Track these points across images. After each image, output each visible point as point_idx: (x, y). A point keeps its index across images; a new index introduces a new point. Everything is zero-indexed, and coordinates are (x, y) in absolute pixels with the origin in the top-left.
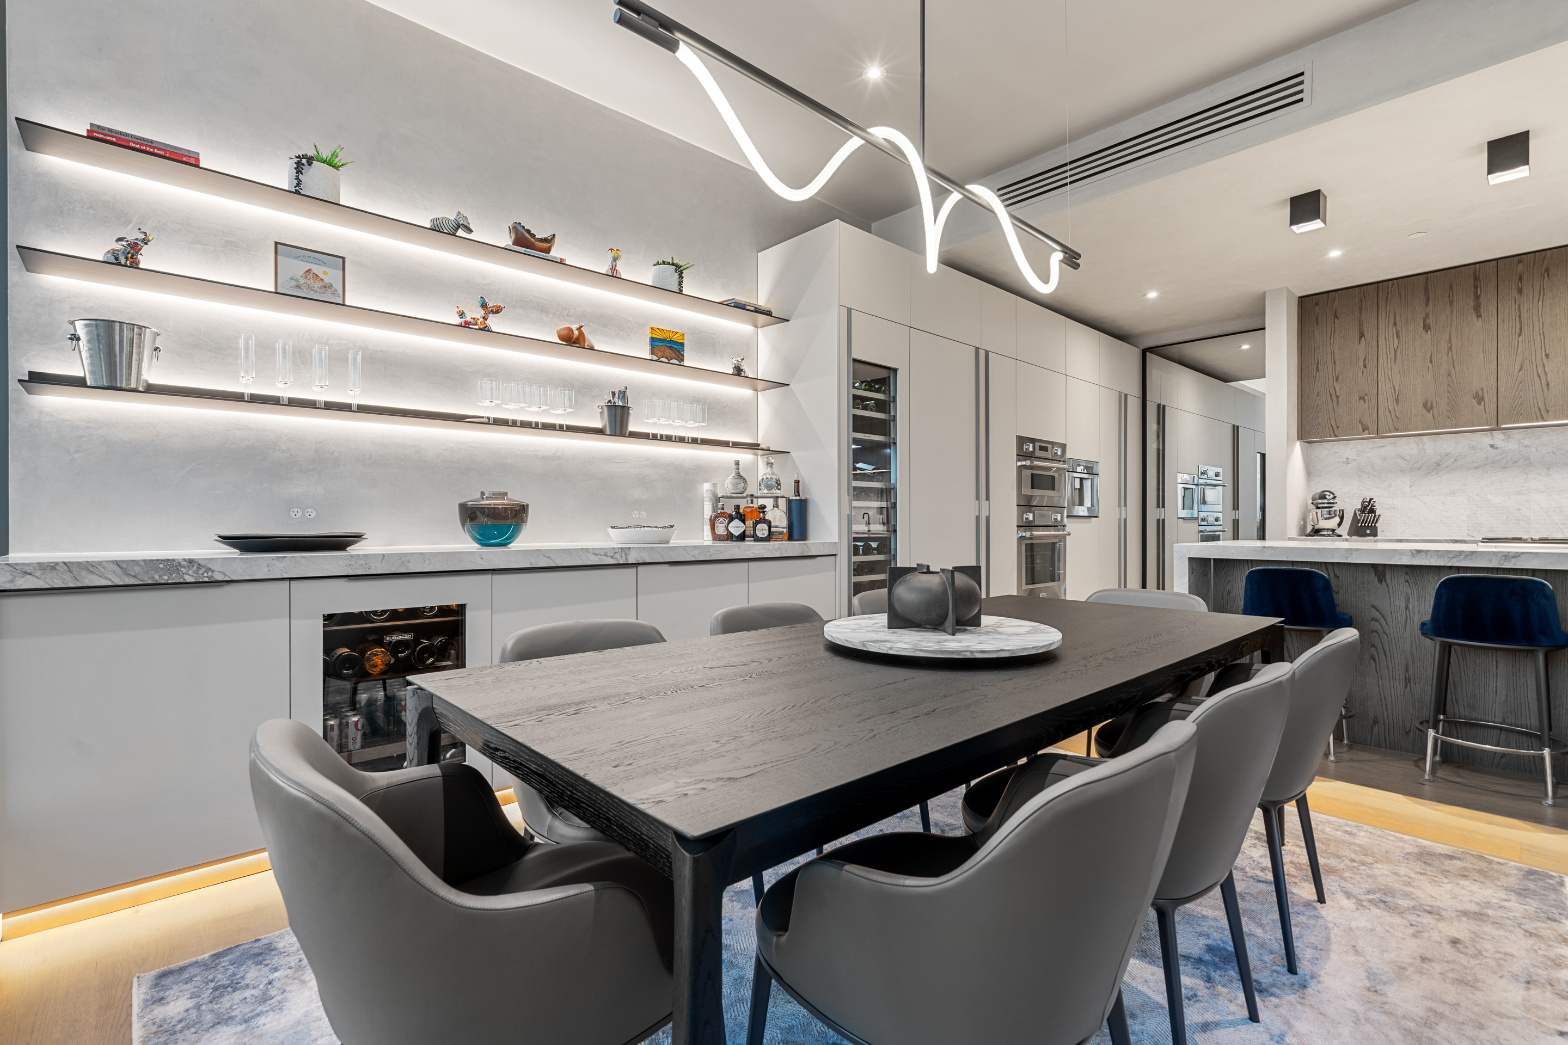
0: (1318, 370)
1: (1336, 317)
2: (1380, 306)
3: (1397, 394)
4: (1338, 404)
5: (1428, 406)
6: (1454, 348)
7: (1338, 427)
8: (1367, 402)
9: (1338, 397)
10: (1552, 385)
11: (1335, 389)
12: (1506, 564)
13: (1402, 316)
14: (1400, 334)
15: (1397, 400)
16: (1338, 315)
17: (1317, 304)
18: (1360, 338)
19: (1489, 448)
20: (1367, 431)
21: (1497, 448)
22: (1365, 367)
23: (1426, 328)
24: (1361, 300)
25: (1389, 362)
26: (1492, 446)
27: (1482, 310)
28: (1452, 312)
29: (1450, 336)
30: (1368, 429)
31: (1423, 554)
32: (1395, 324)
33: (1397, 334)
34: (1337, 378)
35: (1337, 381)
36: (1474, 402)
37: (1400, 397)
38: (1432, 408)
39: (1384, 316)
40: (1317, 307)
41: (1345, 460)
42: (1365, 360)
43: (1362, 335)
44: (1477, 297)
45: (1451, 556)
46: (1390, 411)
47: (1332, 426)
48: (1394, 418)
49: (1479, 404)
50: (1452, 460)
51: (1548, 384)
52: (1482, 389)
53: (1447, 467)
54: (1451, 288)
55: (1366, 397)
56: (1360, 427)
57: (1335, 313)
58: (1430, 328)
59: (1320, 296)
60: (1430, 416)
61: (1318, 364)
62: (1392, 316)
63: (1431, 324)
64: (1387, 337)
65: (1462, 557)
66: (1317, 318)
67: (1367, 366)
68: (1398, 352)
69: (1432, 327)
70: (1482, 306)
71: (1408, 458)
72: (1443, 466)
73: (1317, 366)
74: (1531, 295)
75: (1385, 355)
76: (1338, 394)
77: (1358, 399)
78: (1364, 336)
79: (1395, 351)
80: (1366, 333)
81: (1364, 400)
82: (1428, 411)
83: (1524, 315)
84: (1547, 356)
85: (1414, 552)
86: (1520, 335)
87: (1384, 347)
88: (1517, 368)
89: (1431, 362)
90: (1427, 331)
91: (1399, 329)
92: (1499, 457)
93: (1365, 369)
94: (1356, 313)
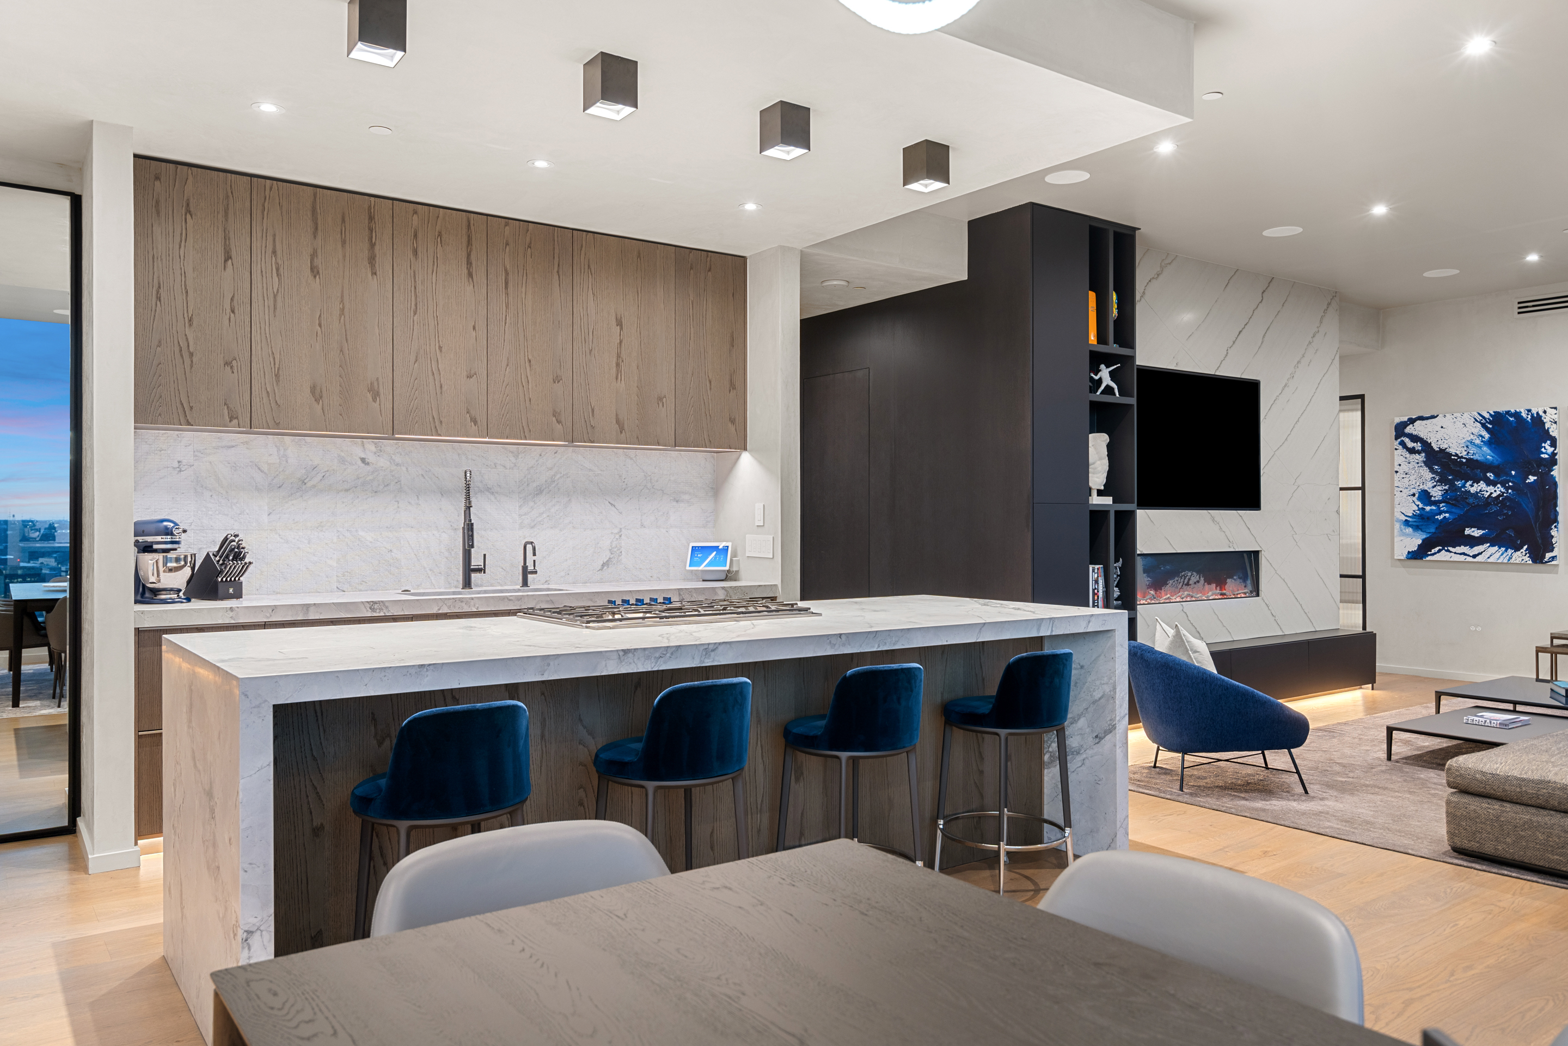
0: (159, 298)
1: (188, 211)
2: (254, 216)
3: (277, 366)
4: (192, 367)
5: (316, 393)
6: (346, 310)
7: (191, 408)
8: (235, 371)
9: (191, 355)
10: (445, 388)
11: (187, 339)
12: (706, 660)
13: (284, 243)
14: (281, 269)
15: (277, 376)
16: (192, 209)
17: (157, 178)
18: (226, 261)
19: (359, 462)
20: (235, 421)
21: (368, 464)
22: (233, 311)
23: (315, 271)
24: (227, 197)
25: (267, 312)
26: (363, 460)
27: (377, 265)
28: (344, 256)
29: (342, 291)
30: (237, 418)
31: (630, 655)
32: (274, 252)
33: (278, 270)
34: (190, 320)
35: (190, 325)
36: (369, 396)
37: (281, 372)
38: (321, 397)
39: (259, 235)
40: (157, 183)
41: (176, 465)
42: (232, 299)
43: (228, 257)
44: (372, 245)
45: (657, 655)
46: (268, 392)
47: (182, 404)
48: (273, 405)
49: (375, 400)
50: (320, 476)
51: (441, 387)
52: (377, 379)
53: (314, 486)
54: (343, 221)
55: (234, 363)
56: (226, 412)
57: (188, 205)
58: (318, 272)
59: (163, 164)
60: (318, 408)
61: (159, 287)
62: (270, 239)
63: (320, 266)
64: (264, 270)
65: (668, 655)
66: (157, 202)
67: (236, 311)
68: (279, 299)
69: (321, 272)
70: (377, 259)
71: (265, 468)
72: (309, 484)
73: (158, 292)
74: (426, 262)
75: (260, 298)
76: (191, 350)
77: (222, 365)
78: (231, 258)
79: (275, 296)
80: (233, 254)
81: (232, 367)
82: (317, 401)
83: (419, 287)
84: (440, 348)
85: (621, 653)
86: (415, 313)
87: (260, 286)
88: (413, 358)
89: (320, 325)
90: (315, 277)
91: (280, 262)
92: (371, 477)
93: (232, 315)
94: (220, 216)
